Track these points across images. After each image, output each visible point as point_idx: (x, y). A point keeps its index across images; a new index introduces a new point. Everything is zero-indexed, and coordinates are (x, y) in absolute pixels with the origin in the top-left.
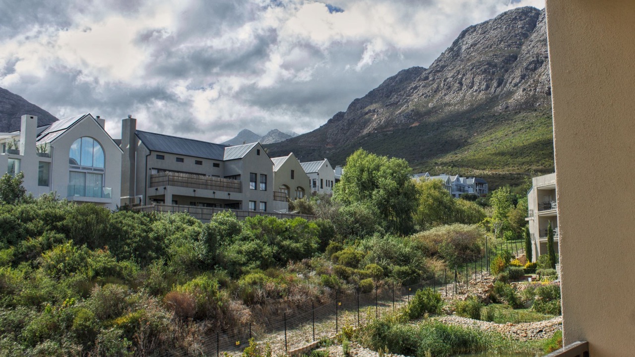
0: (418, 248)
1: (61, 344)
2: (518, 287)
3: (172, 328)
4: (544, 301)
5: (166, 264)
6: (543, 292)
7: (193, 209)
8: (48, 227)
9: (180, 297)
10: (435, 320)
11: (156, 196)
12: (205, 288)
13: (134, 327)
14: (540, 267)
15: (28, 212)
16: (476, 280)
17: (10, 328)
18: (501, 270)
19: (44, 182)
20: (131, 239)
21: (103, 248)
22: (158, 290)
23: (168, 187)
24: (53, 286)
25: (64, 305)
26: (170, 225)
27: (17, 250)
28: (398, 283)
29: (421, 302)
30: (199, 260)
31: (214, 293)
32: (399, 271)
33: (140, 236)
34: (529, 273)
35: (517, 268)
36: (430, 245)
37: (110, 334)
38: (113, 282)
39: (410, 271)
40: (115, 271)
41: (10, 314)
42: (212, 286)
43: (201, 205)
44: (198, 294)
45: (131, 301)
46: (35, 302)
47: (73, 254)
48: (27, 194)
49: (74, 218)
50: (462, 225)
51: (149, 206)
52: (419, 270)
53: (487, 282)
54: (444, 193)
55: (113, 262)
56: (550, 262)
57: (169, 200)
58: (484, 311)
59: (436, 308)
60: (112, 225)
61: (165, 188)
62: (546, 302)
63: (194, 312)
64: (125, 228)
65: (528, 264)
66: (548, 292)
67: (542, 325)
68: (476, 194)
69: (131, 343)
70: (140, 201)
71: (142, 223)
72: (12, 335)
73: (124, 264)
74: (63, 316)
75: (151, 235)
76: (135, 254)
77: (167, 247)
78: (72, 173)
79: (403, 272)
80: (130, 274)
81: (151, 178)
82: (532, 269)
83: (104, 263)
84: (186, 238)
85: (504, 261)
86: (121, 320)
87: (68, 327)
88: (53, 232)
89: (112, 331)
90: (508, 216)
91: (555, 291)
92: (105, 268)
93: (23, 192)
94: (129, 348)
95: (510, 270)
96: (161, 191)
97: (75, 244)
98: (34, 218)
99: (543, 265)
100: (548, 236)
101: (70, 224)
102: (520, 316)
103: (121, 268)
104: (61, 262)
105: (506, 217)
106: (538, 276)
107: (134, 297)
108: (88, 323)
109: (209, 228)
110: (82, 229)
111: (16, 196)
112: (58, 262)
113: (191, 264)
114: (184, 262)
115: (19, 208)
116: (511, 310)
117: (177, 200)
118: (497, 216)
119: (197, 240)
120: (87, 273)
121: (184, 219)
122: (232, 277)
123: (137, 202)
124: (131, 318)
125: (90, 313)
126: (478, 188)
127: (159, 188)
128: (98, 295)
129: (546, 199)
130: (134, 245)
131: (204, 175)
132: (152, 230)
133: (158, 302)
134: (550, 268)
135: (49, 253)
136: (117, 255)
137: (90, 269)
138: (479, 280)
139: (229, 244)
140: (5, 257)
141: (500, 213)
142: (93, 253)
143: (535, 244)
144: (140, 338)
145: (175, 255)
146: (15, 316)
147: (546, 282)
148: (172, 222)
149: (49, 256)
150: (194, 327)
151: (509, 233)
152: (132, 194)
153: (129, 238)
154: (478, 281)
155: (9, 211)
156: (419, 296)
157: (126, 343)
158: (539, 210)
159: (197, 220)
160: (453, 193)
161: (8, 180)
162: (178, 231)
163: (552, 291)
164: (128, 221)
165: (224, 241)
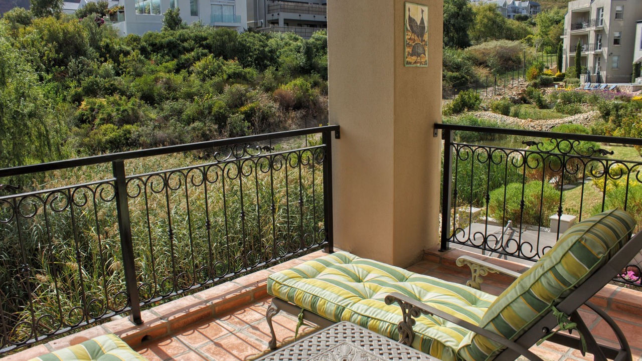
0: (469, 59)
1: (205, 124)
2: (546, 92)
3: (277, 115)
4: (565, 103)
5: (277, 70)
6: (565, 96)
7: (299, 29)
8: (198, 45)
9: (284, 93)
10: (472, 114)
11: (273, 20)
12: (301, 86)
13: (252, 113)
14: (568, 76)
15: (184, 35)
16: (513, 85)
17: (175, 113)
18: (535, 77)
19: (194, 13)
20: (253, 52)
21: (233, 59)
22: (270, 88)
23: (281, 13)
24: (201, 86)
25: (206, 98)
26: (281, 41)
27: (179, 62)
28: (449, 85)
29: (463, 100)
30: (300, 67)
31: (307, 90)
32: (451, 77)
33: (259, 50)
34: (558, 81)
35: (547, 77)
36: (479, 56)
37: (236, 118)
38: (239, 83)
39: (460, 76)
40: (241, 75)
41: (174, 104)
42: (306, 86)
43: (306, 26)
44: (296, 91)
45: (250, 96)
46: (190, 96)
47: (214, 64)
48: (183, 22)
49: (214, 38)
50: (507, 41)
51: (268, 28)
52: (468, 76)
53: (522, 87)
54: (498, 15)
55: (240, 69)
56: (576, 73)
57: (281, 22)
58: (512, 109)
59: (474, 105)
60: (239, 42)
61: (278, 14)
62: (566, 105)
63: (294, 103)
64: (248, 45)
65: (558, 73)
66: (569, 97)
67: (555, 122)
68: (528, 15)
69: (250, 124)
70: (262, 24)
71: (260, 41)
72: (176, 117)
73: (247, 70)
74: (206, 105)
75: (267, 49)
76: (255, 63)
77: (278, 57)
78: (213, 6)
79: (454, 76)
80: (252, 77)
81: (269, 7)
82: (561, 78)
83: (234, 70)
84: (291, 50)
85: (538, 71)
86: (243, 109)
87: (210, 113)
88: (201, 49)
89: (237, 116)
90: (549, 34)
91: (574, 96)
92: (234, 73)
93: (181, 21)
94: (248, 128)
95: (541, 78)
96: (276, 17)
97: (215, 57)
98: (188, 39)
99: (570, 75)
100: (577, 52)
101: (212, 43)
102: (541, 115)
103: (245, 73)
104: (207, 69)
105: (547, 35)
106: (564, 83)
107: (253, 93)
108: (221, 111)
109: (307, 43)
110: (219, 46)
111: (176, 24)
112: (204, 69)
113: (295, 70)
114: (290, 69)
115: (178, 32)
116: (538, 110)
117: (287, 22)
118: (540, 34)
119: (299, 52)
120: (222, 77)
121: (291, 37)
122: (323, 79)
123: (259, 25)
124: (250, 107)
125: (223, 104)
126: (532, 10)
127: (274, 14)
128: (228, 91)
129: (579, 20)
130: (255, 56)
131: (308, 3)
132: (267, 46)
133: (268, 97)
134: (576, 77)
135: (198, 63)
136: (243, 64)
137: (224, 74)
138: (516, 85)
139: (323, 55)
140: (171, 66)
141: (542, 32)
142: (227, 62)
143: (566, 58)
144: (256, 121)
145: (283, 63)
146: (177, 106)
147: (569, 89)
148: (282, 39)
149: (198, 66)
150: (293, 114)
151: (549, 48)
152: (256, 19)
153: (251, 52)
154: (514, 86)
155: (172, 35)
156: (462, 96)
157: (247, 124)
158: (572, 29)
159: (300, 37)
160: (509, 14)
161: (170, 13)
162: (286, 46)
163: (572, 96)
164: (250, 39)
165: (319, 52)
